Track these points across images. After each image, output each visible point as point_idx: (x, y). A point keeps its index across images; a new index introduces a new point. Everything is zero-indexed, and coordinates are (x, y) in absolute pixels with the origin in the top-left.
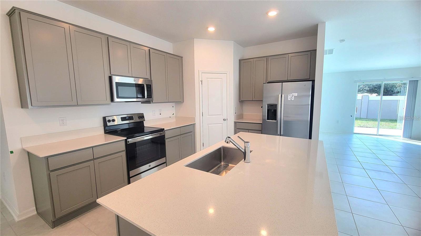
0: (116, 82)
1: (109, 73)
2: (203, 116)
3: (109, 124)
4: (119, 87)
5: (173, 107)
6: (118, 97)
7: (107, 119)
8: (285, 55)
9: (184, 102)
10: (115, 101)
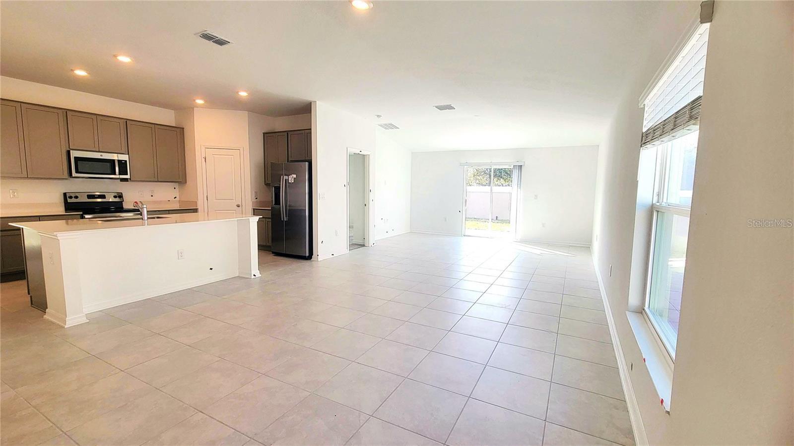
0: (75, 157)
1: (67, 146)
2: (207, 200)
3: (69, 200)
4: (79, 162)
5: (175, 188)
6: (77, 172)
7: (68, 195)
8: (301, 131)
9: (186, 182)
10: (73, 176)
